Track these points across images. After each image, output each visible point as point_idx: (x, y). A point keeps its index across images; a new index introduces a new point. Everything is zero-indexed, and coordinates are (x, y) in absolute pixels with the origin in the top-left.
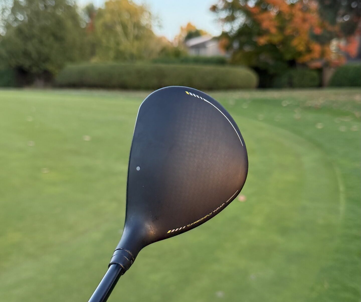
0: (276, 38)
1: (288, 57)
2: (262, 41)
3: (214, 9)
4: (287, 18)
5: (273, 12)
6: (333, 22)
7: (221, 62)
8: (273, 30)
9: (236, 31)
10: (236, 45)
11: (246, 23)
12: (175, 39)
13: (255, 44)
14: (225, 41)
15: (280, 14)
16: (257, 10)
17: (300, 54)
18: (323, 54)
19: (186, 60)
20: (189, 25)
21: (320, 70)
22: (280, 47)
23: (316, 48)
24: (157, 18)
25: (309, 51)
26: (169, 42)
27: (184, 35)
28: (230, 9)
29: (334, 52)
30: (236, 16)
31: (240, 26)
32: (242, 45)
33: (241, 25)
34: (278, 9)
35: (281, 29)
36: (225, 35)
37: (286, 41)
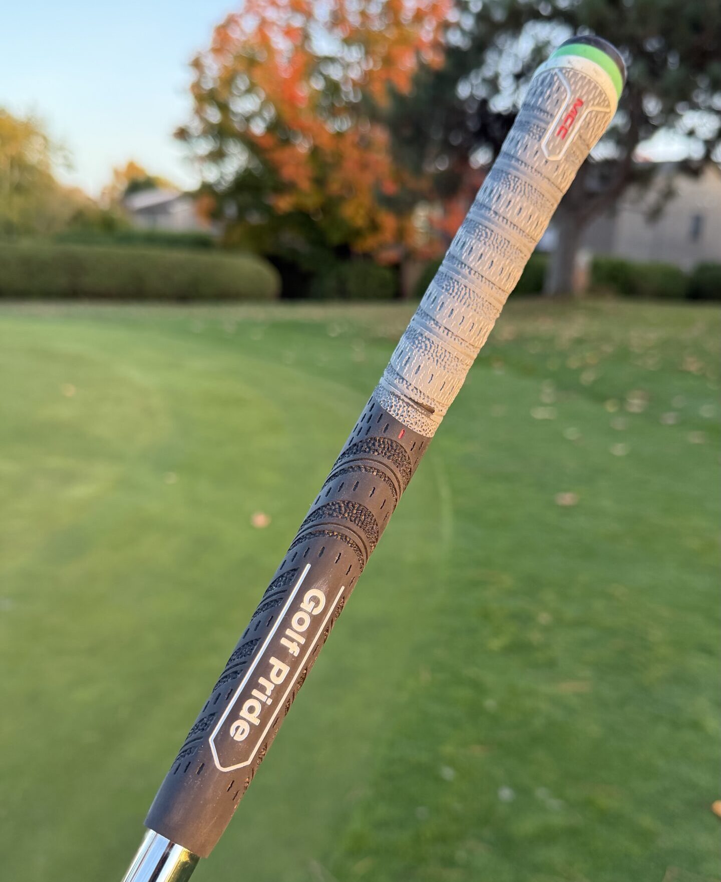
0: (311, 200)
1: (335, 238)
2: (284, 204)
3: (182, 134)
4: (329, 159)
5: (303, 146)
6: (418, 171)
7: (201, 243)
8: (305, 185)
9: (231, 182)
10: (231, 210)
11: (250, 166)
12: (103, 194)
13: (268, 210)
14: (207, 202)
15: (315, 152)
16: (270, 142)
17: (357, 233)
18: (401, 234)
19: (129, 238)
20: (132, 167)
21: (396, 267)
22: (319, 218)
23: (388, 221)
24: (62, 148)
25: (374, 227)
26: (89, 199)
27: (123, 186)
28: (214, 137)
29: (421, 230)
30: (229, 153)
31: (237, 172)
32: (242, 211)
33: (239, 172)
34: (312, 142)
35: (320, 182)
36: (207, 189)
37: (329, 207)
